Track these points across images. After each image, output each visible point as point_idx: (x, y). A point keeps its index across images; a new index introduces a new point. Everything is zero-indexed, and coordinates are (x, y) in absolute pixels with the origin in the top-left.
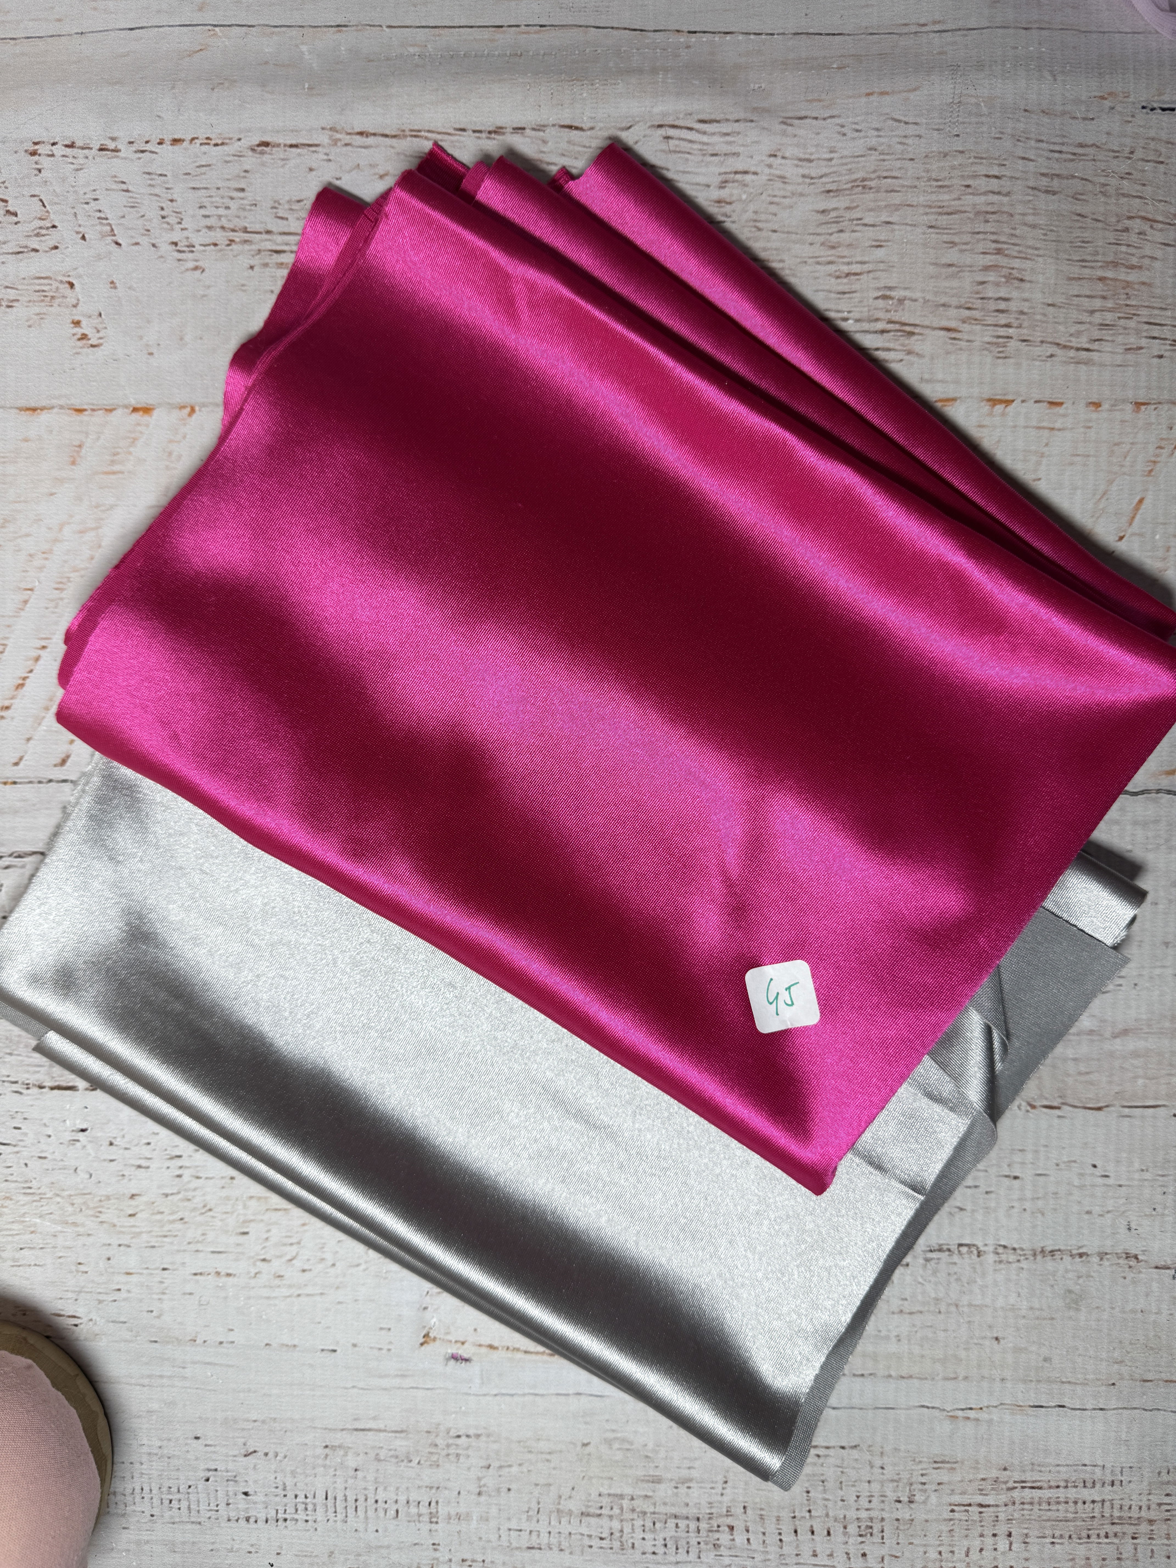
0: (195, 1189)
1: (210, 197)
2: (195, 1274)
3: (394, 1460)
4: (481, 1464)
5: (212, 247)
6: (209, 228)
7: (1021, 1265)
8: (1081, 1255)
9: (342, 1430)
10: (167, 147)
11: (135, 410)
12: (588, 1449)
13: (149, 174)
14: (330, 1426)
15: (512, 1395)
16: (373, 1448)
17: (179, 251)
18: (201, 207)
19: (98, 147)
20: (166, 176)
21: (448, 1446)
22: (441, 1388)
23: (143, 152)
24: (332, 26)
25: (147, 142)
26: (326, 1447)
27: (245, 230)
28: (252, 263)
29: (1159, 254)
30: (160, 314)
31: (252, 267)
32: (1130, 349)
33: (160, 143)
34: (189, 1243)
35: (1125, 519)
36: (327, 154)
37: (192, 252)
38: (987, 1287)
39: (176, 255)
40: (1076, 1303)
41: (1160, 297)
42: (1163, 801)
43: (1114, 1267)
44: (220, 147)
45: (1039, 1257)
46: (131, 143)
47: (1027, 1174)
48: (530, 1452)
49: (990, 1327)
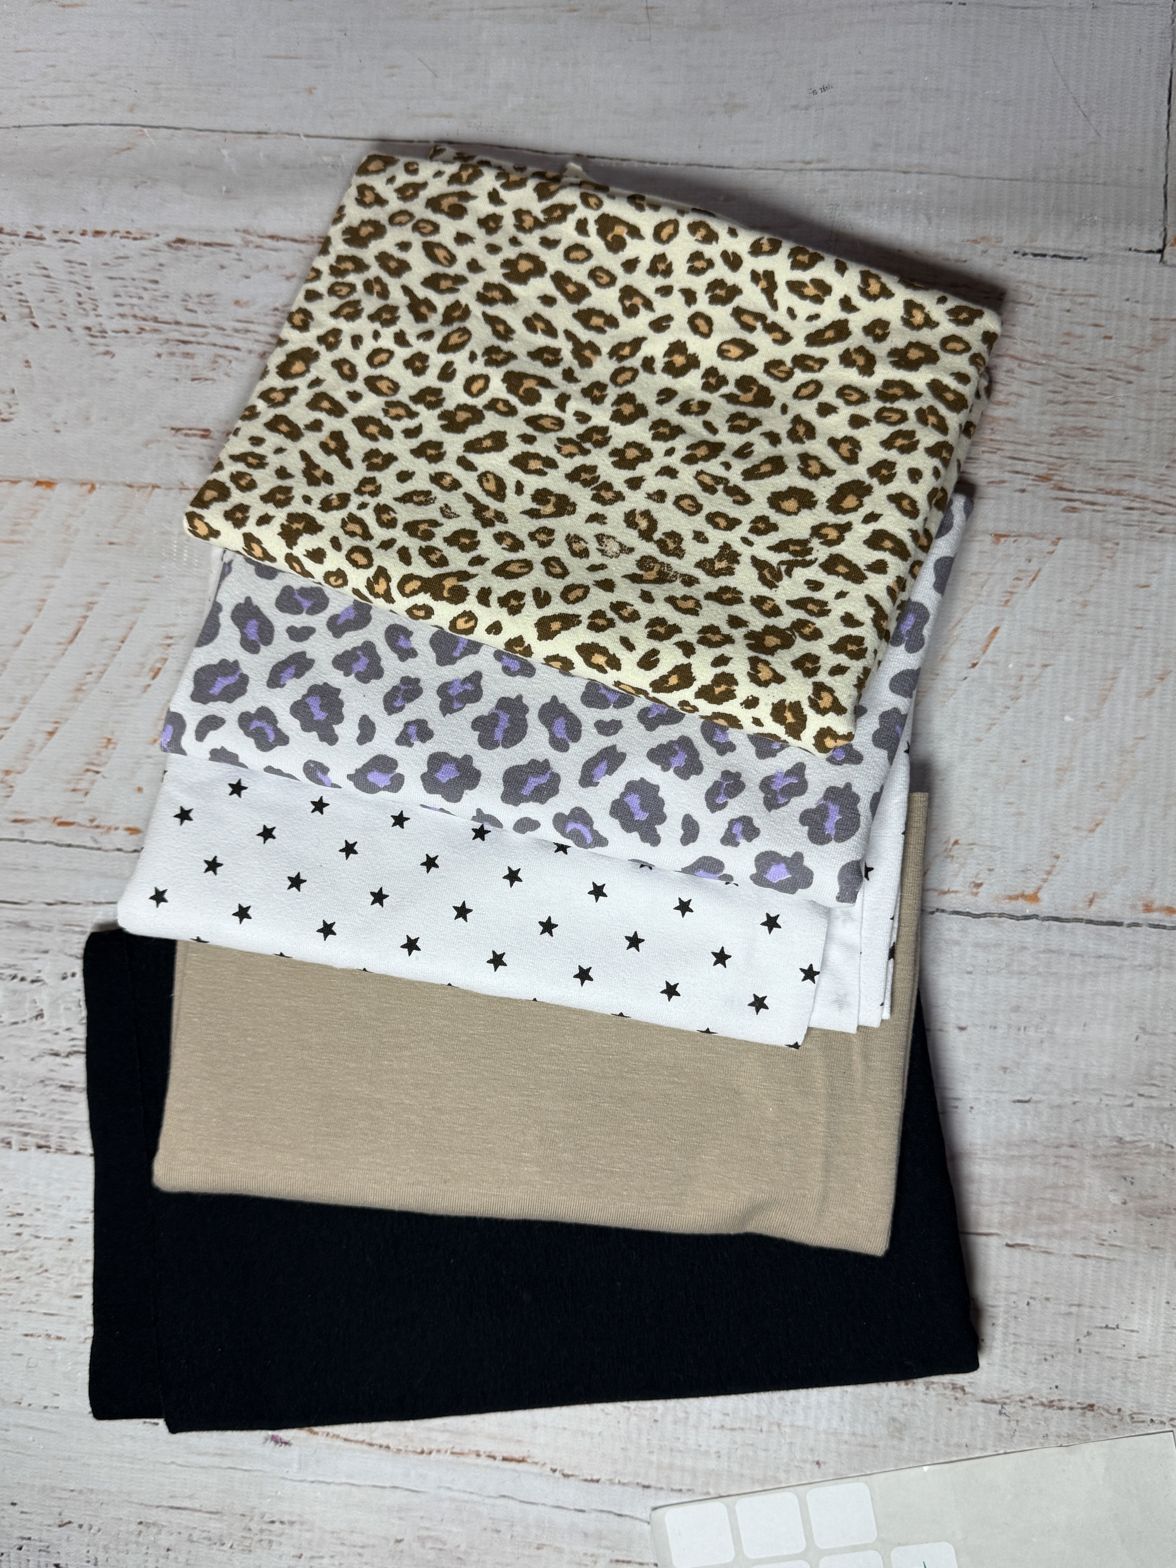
0: (33, 1249)
1: (126, 286)
2: (26, 1335)
3: (206, 1542)
4: (293, 1553)
5: (123, 334)
6: (122, 316)
9: (158, 1507)
10: (89, 238)
11: (39, 483)
12: (401, 1546)
13: (70, 262)
14: (146, 1502)
15: (329, 1483)
16: (187, 1527)
17: (92, 336)
18: (117, 296)
19: (24, 234)
20: (85, 264)
21: (262, 1531)
22: (258, 1471)
23: (66, 241)
24: (252, 133)
25: (71, 232)
26: (141, 1523)
27: (156, 320)
28: (160, 350)
29: (1026, 391)
30: (69, 394)
31: (159, 355)
32: (992, 482)
33: (84, 233)
34: (23, 1303)
35: (979, 647)
36: (238, 254)
37: (104, 337)
39: (90, 339)
41: (1024, 433)
42: (1005, 925)
43: (940, 1398)
44: (138, 242)
46: (55, 232)
48: (343, 1544)
49: (812, 1450)
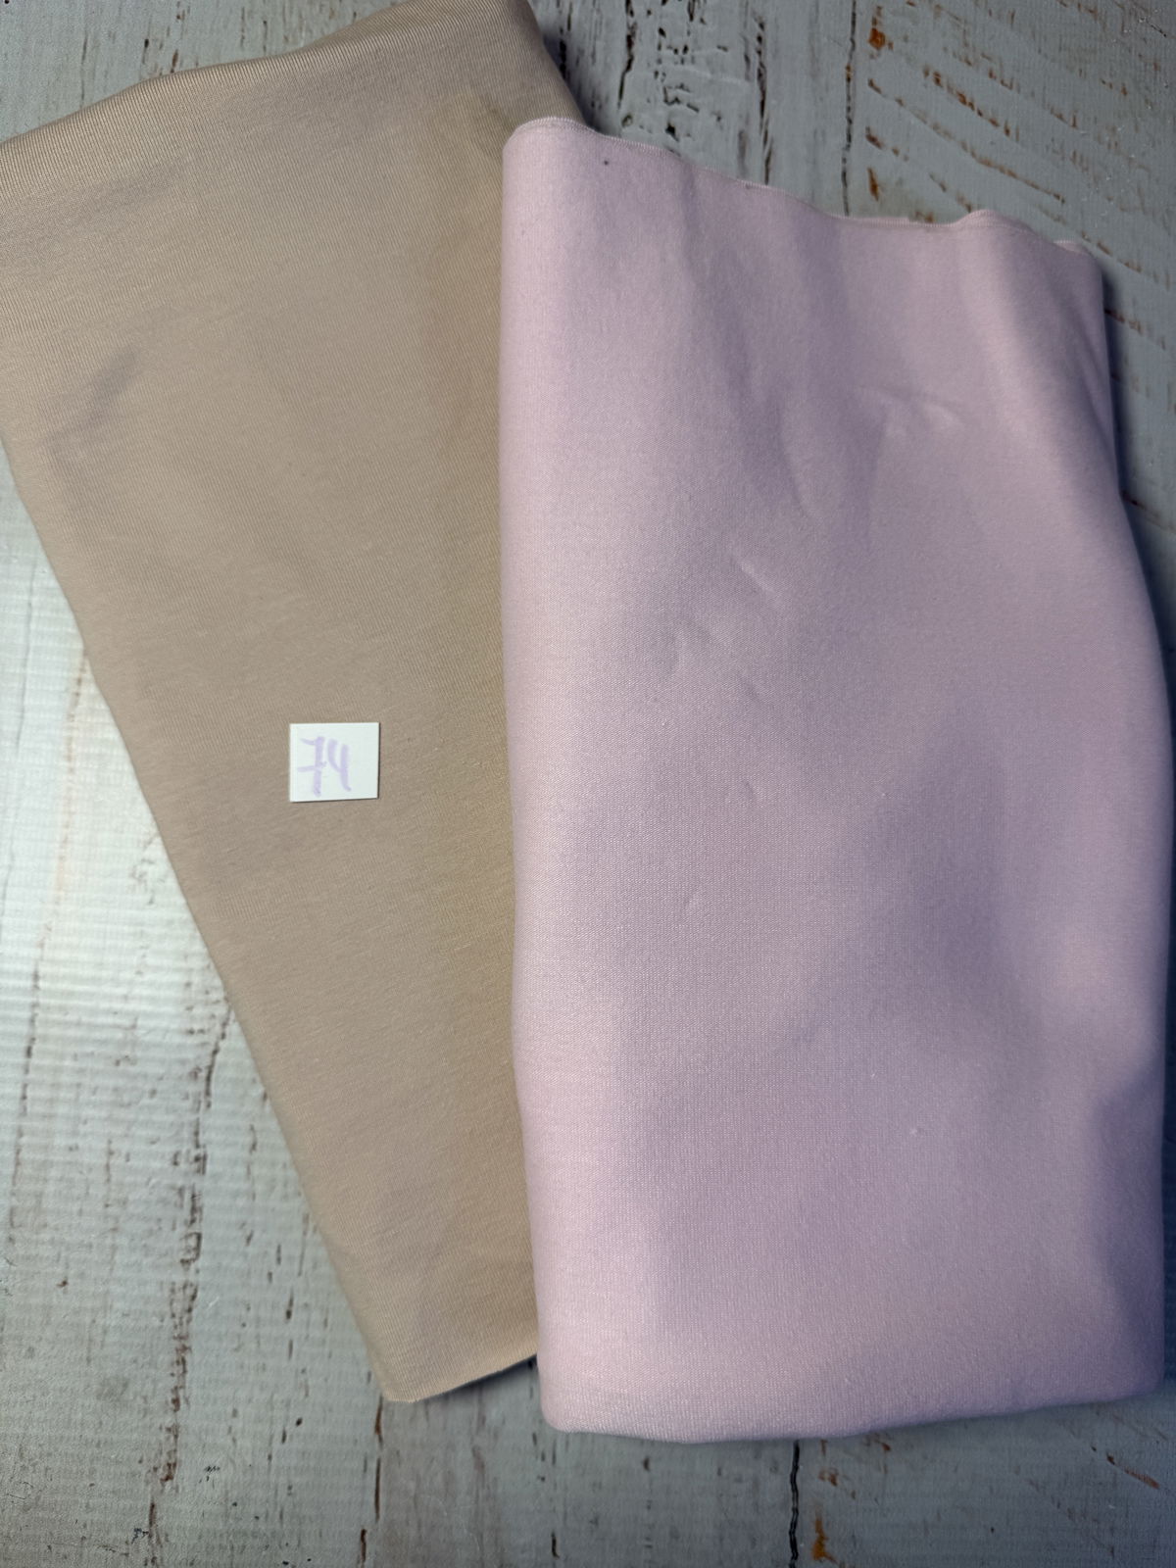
7: (167, 1319)
8: (176, 1401)
38: (140, 1271)
40: (111, 1393)
45: (176, 1344)
47: (294, 1329)
